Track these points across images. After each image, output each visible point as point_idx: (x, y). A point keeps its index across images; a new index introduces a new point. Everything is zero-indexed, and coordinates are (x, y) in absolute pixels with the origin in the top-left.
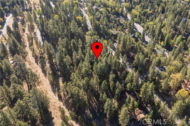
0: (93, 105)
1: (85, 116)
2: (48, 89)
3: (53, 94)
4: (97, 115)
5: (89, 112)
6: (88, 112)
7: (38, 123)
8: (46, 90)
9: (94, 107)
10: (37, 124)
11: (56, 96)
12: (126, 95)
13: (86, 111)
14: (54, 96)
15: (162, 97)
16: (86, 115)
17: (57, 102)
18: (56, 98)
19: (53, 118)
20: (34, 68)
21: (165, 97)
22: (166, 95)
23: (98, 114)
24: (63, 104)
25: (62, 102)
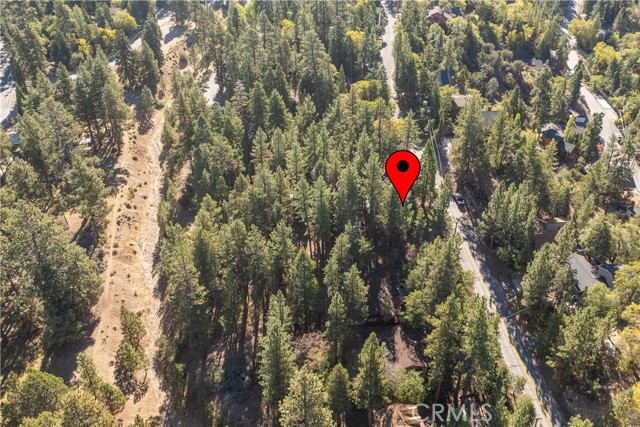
0: (253, 341)
1: (199, 370)
2: (144, 245)
3: (148, 266)
4: (243, 379)
5: (222, 360)
6: (218, 358)
7: (36, 344)
8: (136, 248)
9: (249, 348)
10: (31, 344)
11: (154, 276)
12: (393, 341)
13: (215, 353)
14: (148, 275)
15: (560, 395)
16: (204, 369)
17: (142, 296)
18: (151, 281)
19: (92, 342)
20: (141, 173)
21: (571, 400)
22: (579, 392)
23: (247, 378)
24: (161, 309)
25: (162, 300)
